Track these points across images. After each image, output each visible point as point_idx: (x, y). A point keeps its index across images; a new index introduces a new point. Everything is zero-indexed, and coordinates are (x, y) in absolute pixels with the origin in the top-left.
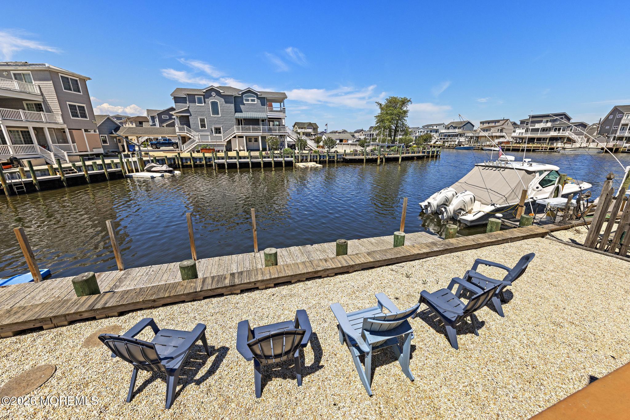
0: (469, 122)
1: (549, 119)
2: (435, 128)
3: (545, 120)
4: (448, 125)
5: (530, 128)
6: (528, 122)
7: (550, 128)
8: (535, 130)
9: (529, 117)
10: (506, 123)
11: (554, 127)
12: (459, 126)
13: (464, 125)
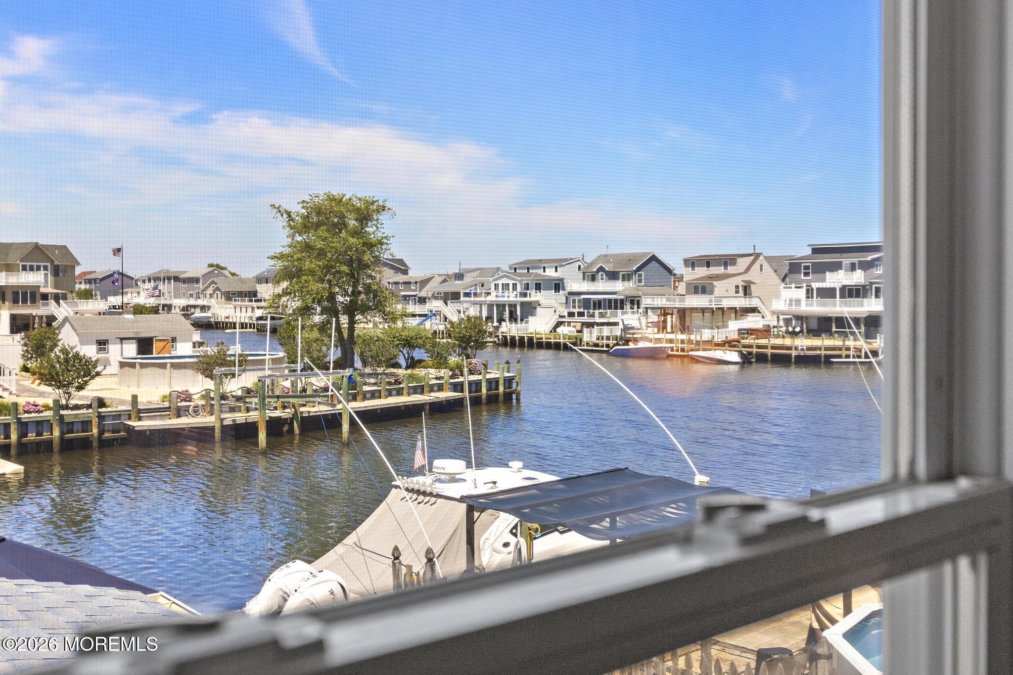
0: (654, 258)
1: (856, 259)
2: (550, 273)
3: (846, 261)
4: (591, 264)
5: (815, 285)
6: (806, 268)
7: (864, 286)
8: (827, 293)
9: (809, 251)
10: (756, 266)
11: (871, 283)
12: (623, 270)
13: (639, 269)
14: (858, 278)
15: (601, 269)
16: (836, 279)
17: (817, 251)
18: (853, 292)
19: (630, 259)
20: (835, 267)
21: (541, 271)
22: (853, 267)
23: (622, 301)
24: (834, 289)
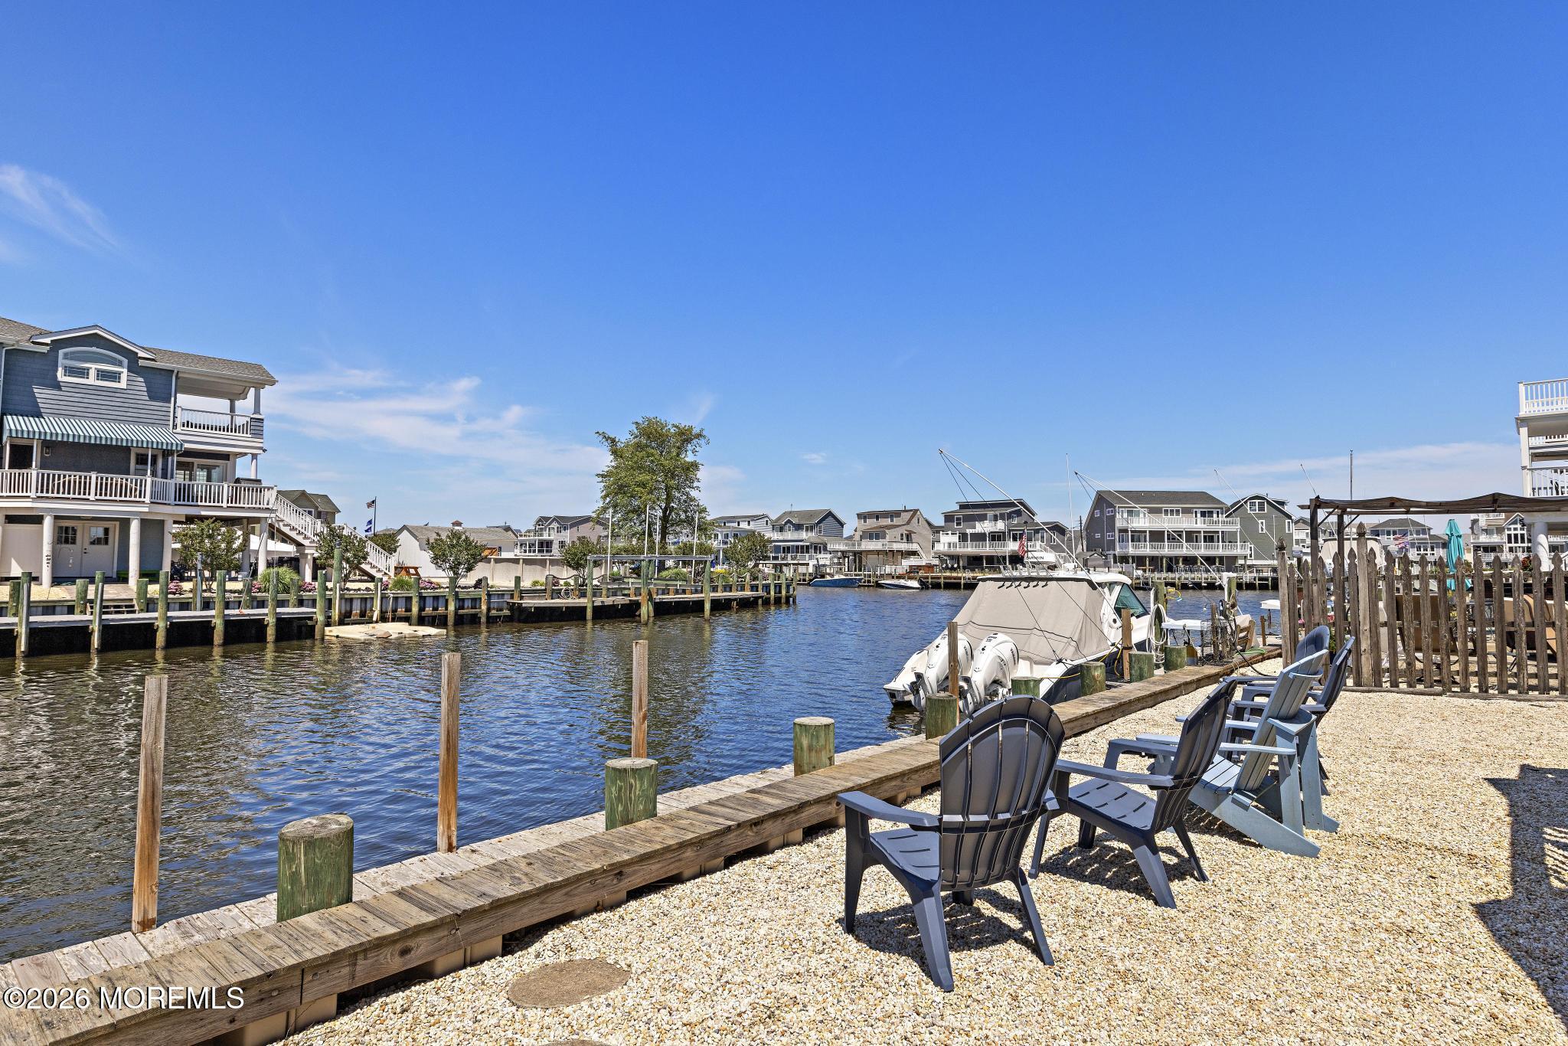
0: (830, 514)
1: (997, 511)
2: (744, 525)
3: (990, 513)
4: (779, 519)
5: (969, 531)
6: (958, 519)
7: (1004, 533)
8: (980, 537)
9: (957, 507)
10: (915, 520)
11: (1009, 530)
12: (807, 523)
13: (820, 522)
14: (1000, 526)
15: (789, 522)
16: (982, 527)
17: (963, 506)
18: (996, 537)
19: (811, 514)
20: (983, 518)
21: (736, 525)
22: (995, 518)
23: (807, 547)
24: (985, 534)
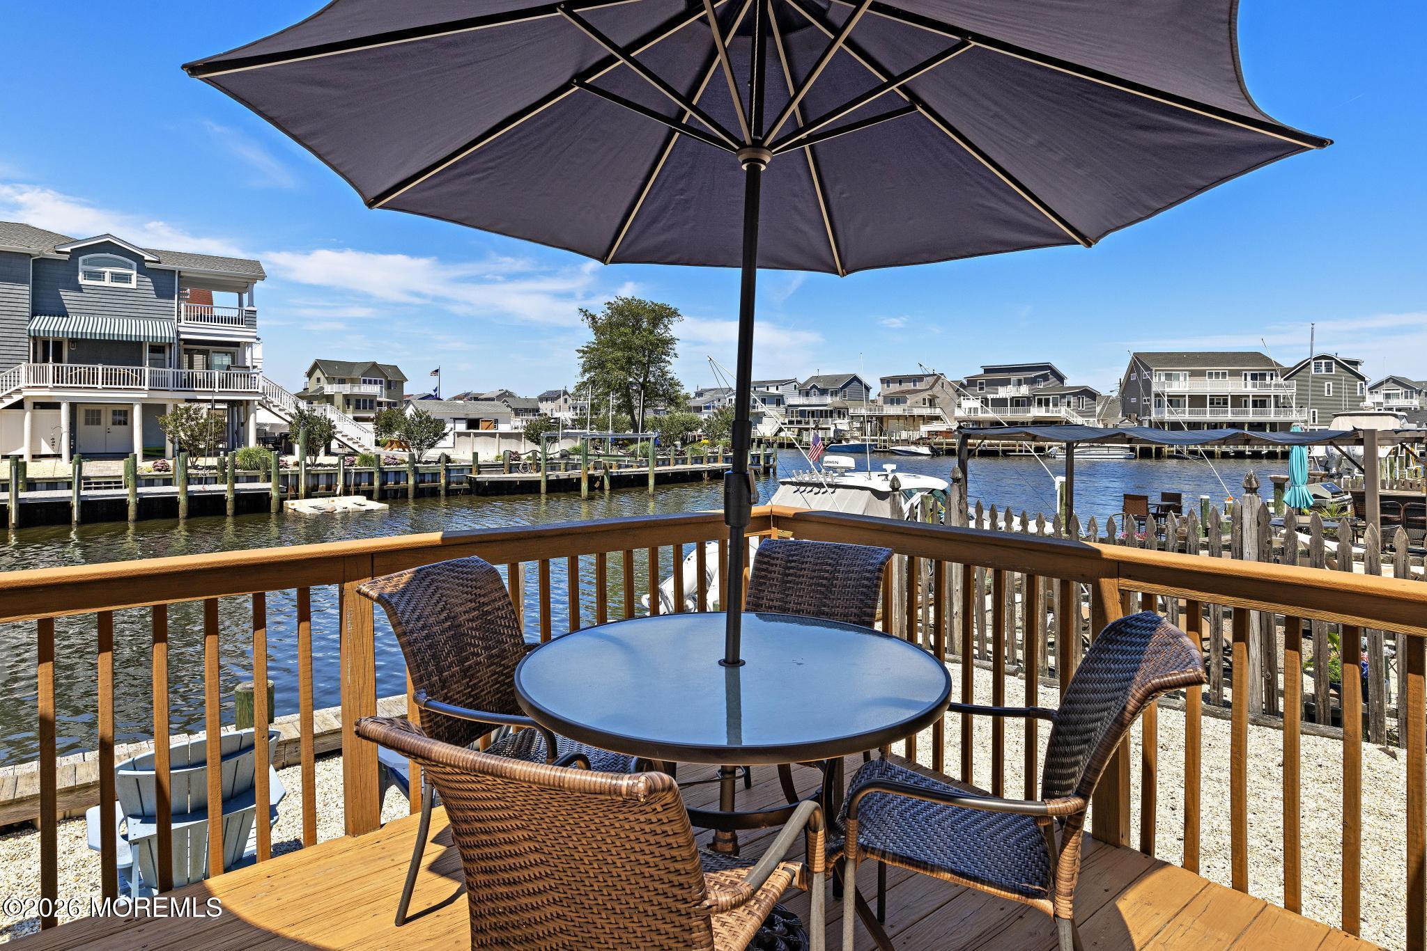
0: (855, 379)
1: (1022, 376)
2: (773, 390)
3: (1014, 378)
4: (806, 383)
5: (990, 397)
6: (981, 384)
7: (1028, 398)
8: (1000, 403)
9: (982, 372)
10: (939, 384)
11: (1035, 396)
12: (831, 388)
13: (845, 387)
14: (1024, 390)
15: (814, 386)
16: (1004, 392)
17: (988, 370)
18: (1017, 402)
19: (836, 379)
20: (1006, 383)
21: (765, 389)
22: (1019, 383)
23: (831, 412)
24: (1006, 399)
